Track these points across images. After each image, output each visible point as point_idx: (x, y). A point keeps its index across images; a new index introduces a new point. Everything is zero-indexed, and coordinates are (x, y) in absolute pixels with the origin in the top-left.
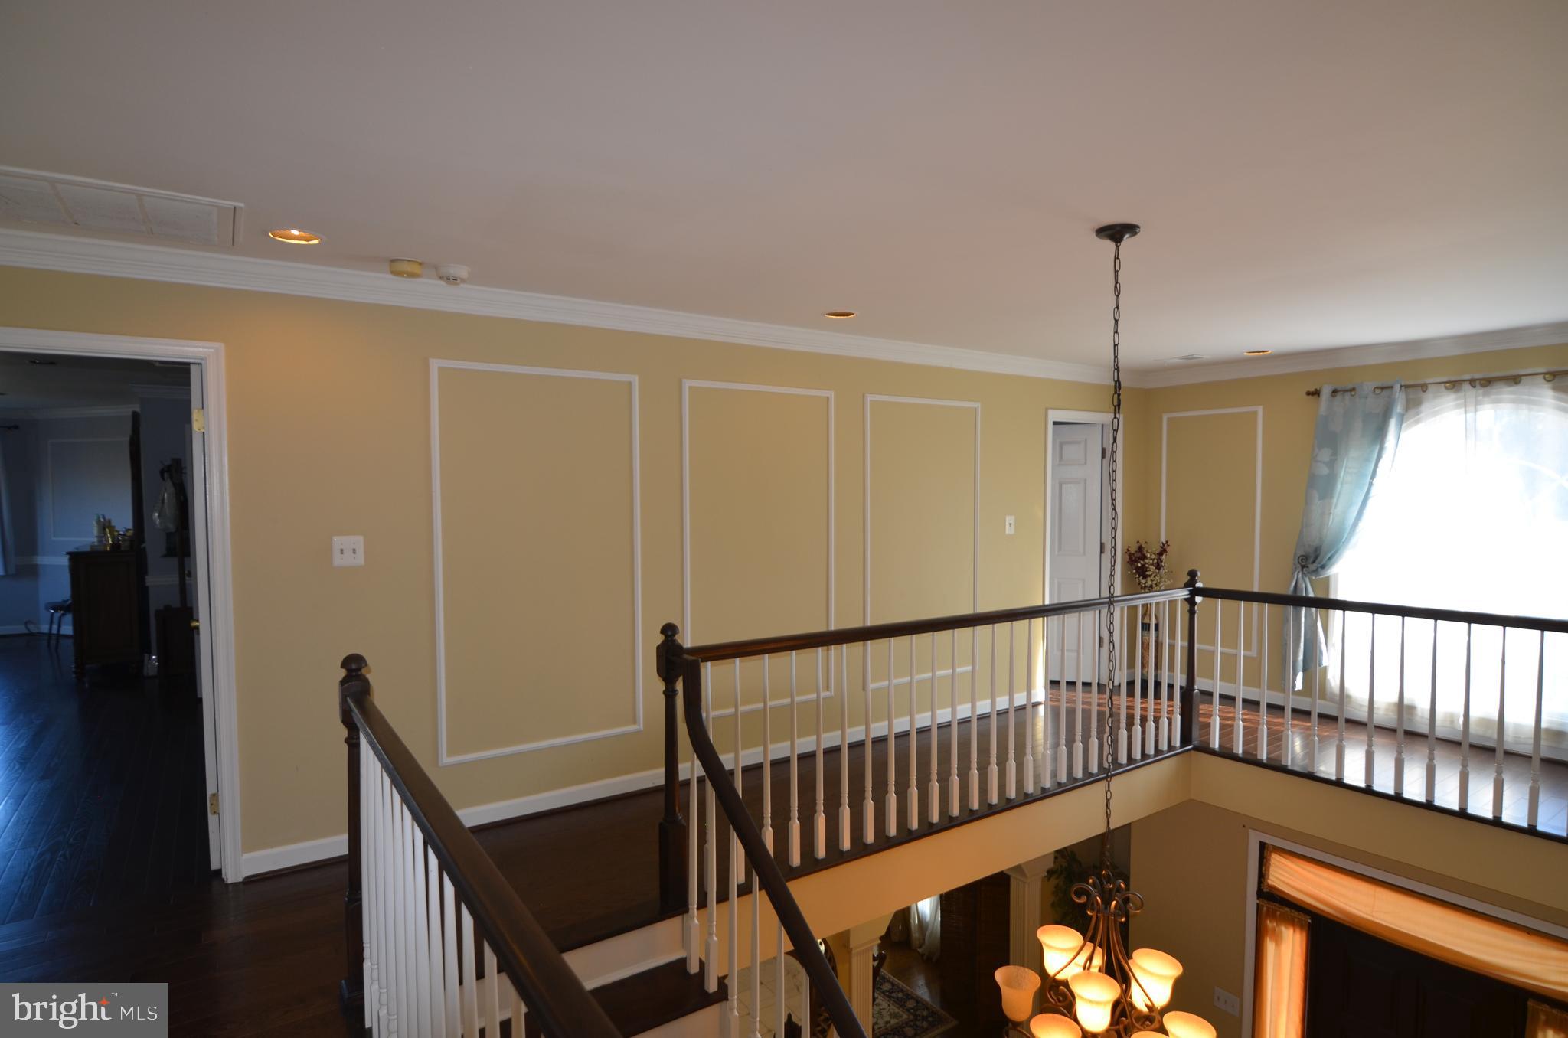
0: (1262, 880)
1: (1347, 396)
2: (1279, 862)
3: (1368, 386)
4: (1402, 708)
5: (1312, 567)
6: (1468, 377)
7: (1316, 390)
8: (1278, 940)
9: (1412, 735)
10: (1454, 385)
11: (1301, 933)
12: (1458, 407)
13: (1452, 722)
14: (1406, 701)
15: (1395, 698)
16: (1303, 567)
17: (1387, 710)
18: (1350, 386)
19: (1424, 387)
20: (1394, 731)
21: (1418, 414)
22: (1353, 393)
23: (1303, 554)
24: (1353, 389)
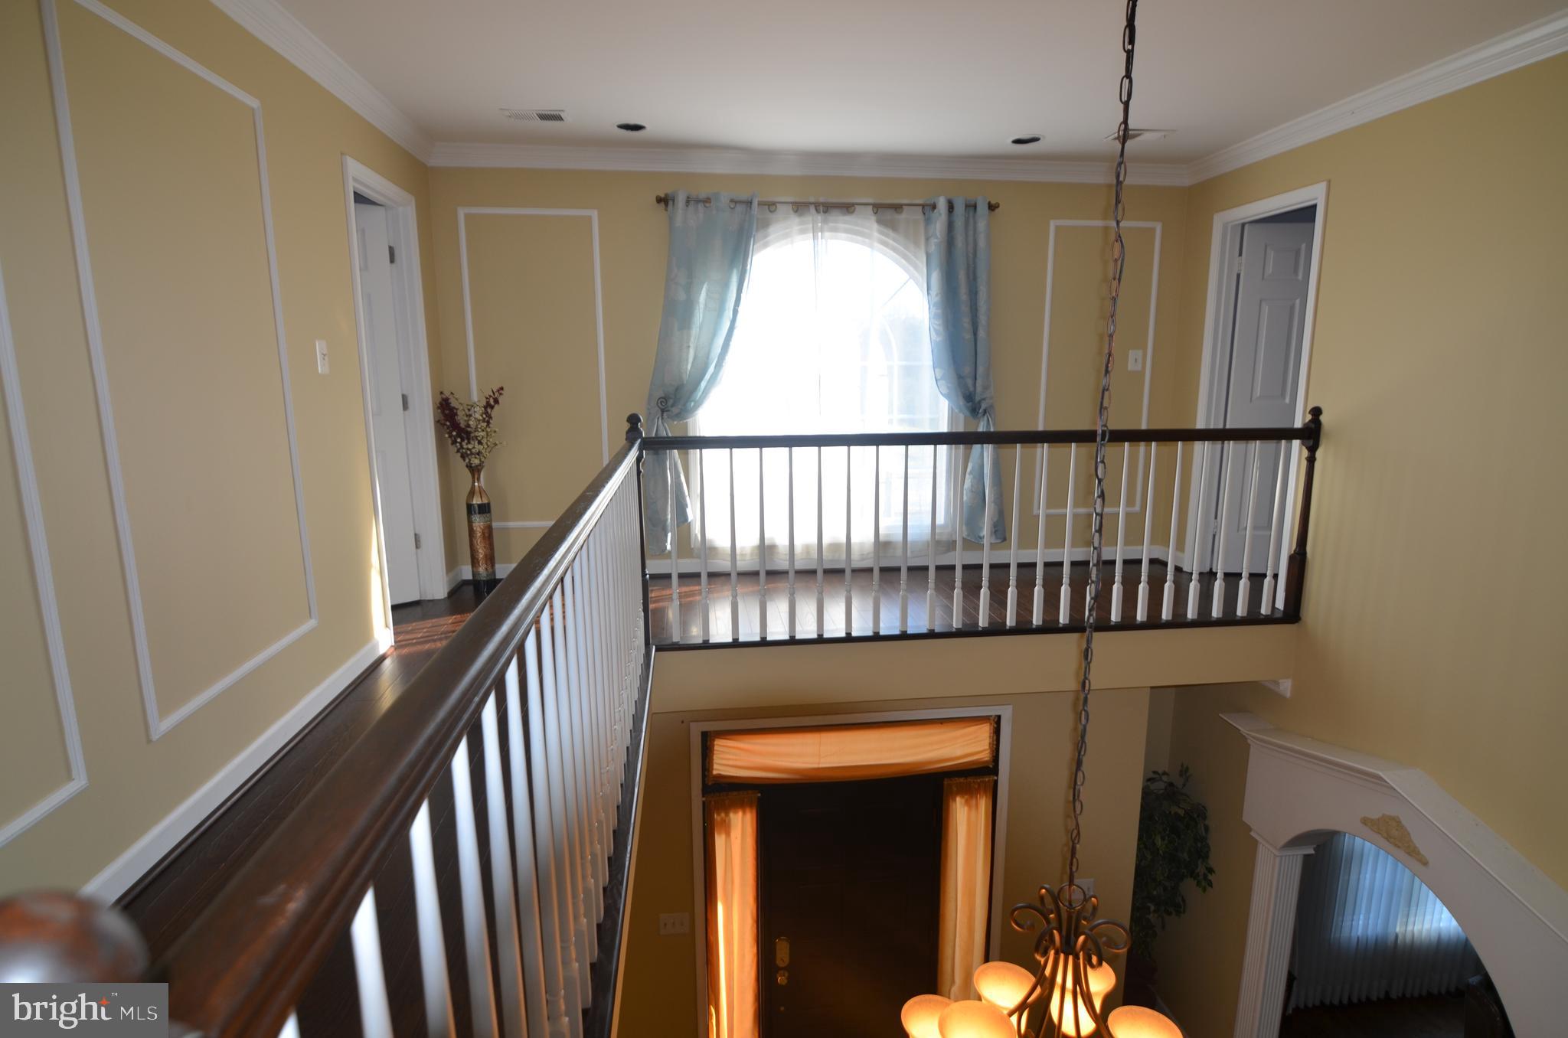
0: (706, 773)
1: (700, 206)
2: (723, 746)
3: (724, 199)
4: (765, 549)
5: (675, 410)
6: (812, 200)
7: (666, 195)
8: (727, 829)
9: (774, 574)
10: (800, 207)
11: (751, 812)
12: (803, 232)
13: (808, 553)
14: (767, 542)
15: (756, 541)
16: (663, 411)
17: (752, 554)
18: (703, 196)
19: (771, 206)
20: (756, 574)
21: (766, 236)
22: (707, 205)
23: (663, 395)
24: (707, 201)
